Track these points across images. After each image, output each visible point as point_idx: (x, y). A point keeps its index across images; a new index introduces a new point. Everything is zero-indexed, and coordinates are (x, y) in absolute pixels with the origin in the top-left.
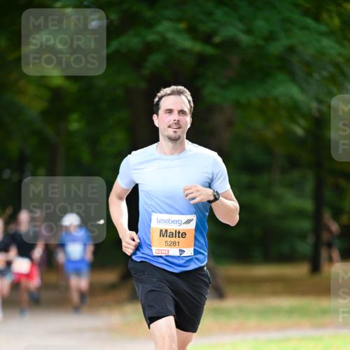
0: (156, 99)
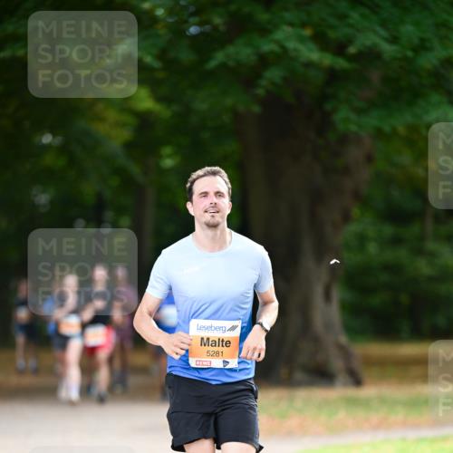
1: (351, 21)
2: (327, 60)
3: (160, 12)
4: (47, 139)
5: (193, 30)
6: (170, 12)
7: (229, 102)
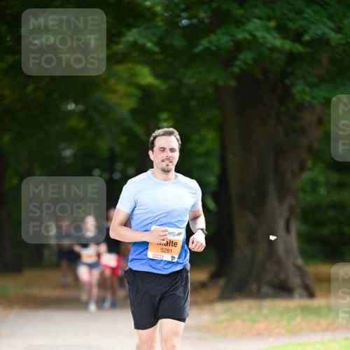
0: (152, 138)
1: (306, 15)
2: (288, 45)
3: (159, 9)
4: (71, 107)
5: (185, 22)
6: (166, 8)
7: (211, 78)
